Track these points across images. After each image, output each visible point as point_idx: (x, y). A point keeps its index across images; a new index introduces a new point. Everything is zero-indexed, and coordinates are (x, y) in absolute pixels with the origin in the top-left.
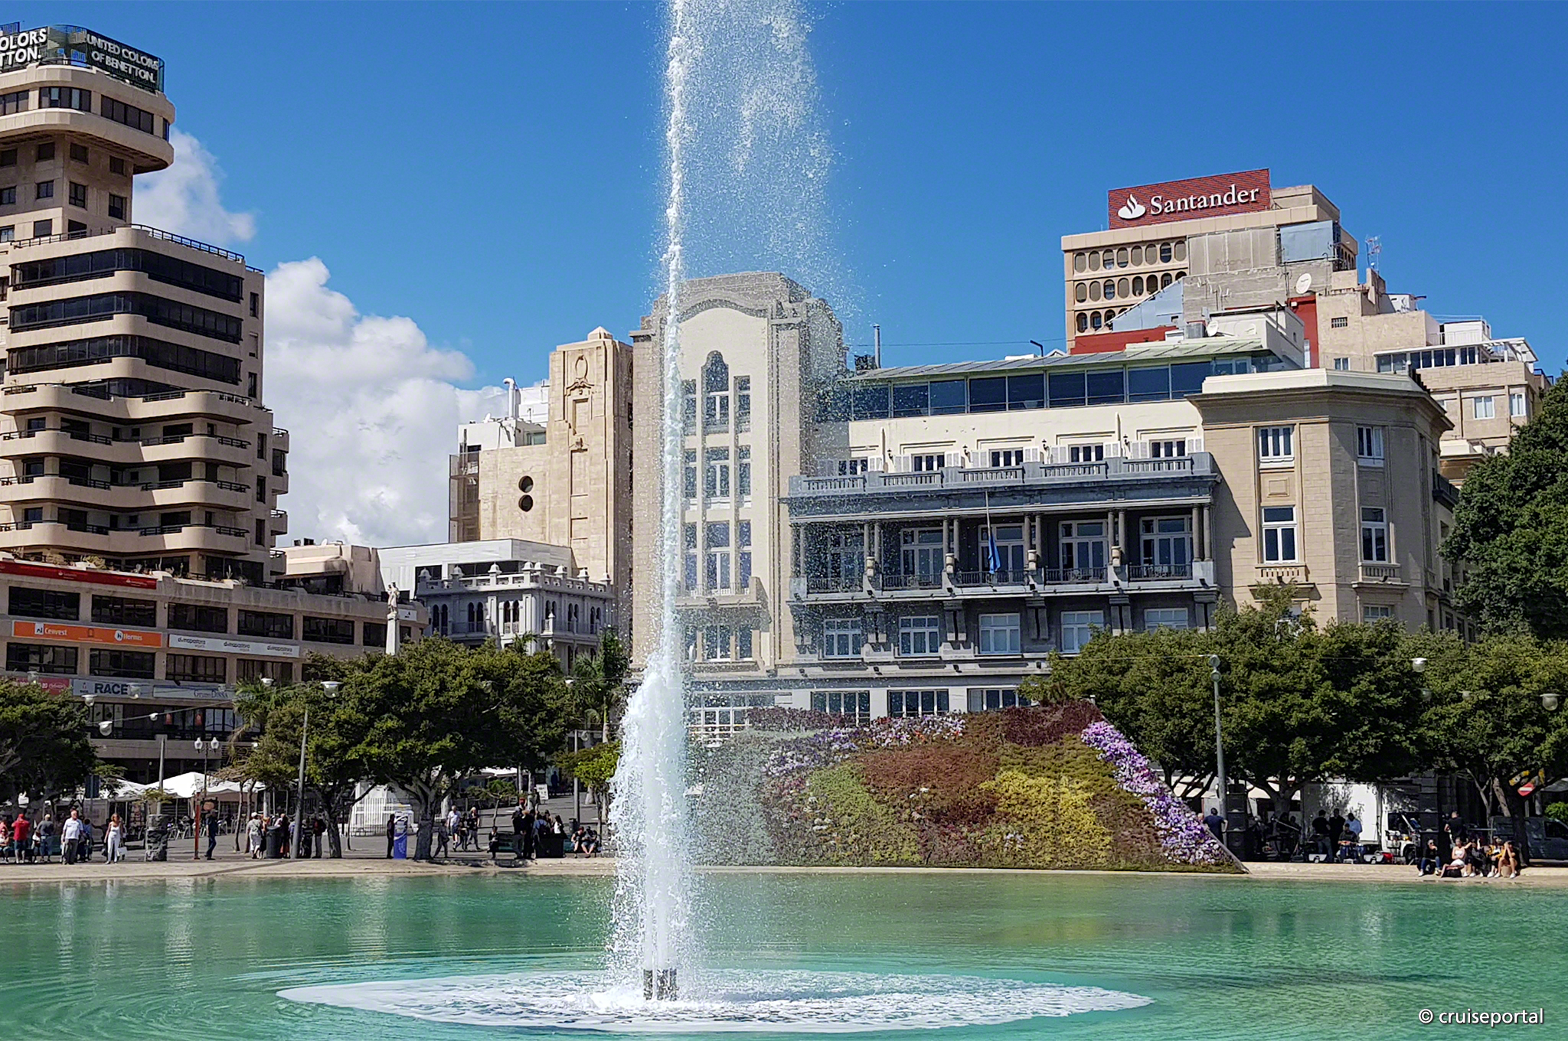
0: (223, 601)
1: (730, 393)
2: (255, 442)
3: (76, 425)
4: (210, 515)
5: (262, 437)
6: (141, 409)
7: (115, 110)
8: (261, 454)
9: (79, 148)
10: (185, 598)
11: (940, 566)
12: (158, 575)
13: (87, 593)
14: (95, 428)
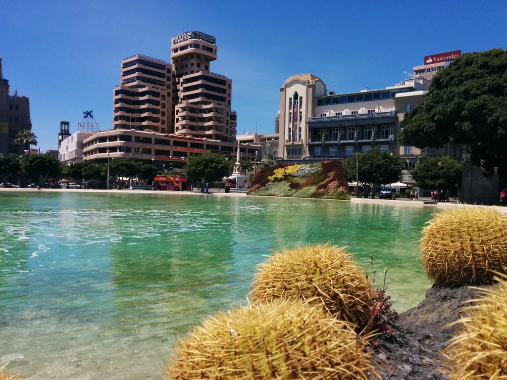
0: (218, 144)
1: (298, 100)
2: (226, 113)
3: (192, 110)
4: (216, 128)
5: (228, 112)
6: (204, 107)
7: (205, 48)
8: (227, 116)
9: (199, 56)
10: (209, 143)
11: (337, 136)
12: (204, 139)
13: (189, 142)
14: (196, 111)
